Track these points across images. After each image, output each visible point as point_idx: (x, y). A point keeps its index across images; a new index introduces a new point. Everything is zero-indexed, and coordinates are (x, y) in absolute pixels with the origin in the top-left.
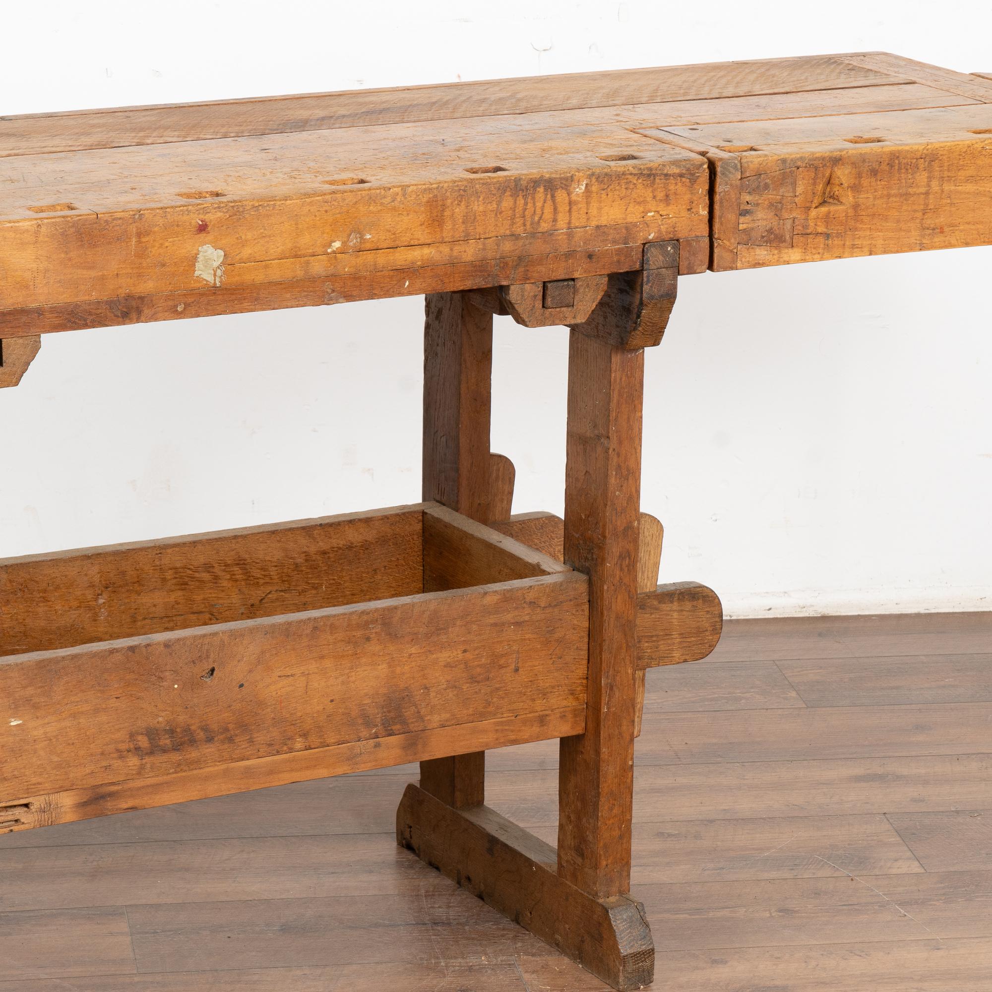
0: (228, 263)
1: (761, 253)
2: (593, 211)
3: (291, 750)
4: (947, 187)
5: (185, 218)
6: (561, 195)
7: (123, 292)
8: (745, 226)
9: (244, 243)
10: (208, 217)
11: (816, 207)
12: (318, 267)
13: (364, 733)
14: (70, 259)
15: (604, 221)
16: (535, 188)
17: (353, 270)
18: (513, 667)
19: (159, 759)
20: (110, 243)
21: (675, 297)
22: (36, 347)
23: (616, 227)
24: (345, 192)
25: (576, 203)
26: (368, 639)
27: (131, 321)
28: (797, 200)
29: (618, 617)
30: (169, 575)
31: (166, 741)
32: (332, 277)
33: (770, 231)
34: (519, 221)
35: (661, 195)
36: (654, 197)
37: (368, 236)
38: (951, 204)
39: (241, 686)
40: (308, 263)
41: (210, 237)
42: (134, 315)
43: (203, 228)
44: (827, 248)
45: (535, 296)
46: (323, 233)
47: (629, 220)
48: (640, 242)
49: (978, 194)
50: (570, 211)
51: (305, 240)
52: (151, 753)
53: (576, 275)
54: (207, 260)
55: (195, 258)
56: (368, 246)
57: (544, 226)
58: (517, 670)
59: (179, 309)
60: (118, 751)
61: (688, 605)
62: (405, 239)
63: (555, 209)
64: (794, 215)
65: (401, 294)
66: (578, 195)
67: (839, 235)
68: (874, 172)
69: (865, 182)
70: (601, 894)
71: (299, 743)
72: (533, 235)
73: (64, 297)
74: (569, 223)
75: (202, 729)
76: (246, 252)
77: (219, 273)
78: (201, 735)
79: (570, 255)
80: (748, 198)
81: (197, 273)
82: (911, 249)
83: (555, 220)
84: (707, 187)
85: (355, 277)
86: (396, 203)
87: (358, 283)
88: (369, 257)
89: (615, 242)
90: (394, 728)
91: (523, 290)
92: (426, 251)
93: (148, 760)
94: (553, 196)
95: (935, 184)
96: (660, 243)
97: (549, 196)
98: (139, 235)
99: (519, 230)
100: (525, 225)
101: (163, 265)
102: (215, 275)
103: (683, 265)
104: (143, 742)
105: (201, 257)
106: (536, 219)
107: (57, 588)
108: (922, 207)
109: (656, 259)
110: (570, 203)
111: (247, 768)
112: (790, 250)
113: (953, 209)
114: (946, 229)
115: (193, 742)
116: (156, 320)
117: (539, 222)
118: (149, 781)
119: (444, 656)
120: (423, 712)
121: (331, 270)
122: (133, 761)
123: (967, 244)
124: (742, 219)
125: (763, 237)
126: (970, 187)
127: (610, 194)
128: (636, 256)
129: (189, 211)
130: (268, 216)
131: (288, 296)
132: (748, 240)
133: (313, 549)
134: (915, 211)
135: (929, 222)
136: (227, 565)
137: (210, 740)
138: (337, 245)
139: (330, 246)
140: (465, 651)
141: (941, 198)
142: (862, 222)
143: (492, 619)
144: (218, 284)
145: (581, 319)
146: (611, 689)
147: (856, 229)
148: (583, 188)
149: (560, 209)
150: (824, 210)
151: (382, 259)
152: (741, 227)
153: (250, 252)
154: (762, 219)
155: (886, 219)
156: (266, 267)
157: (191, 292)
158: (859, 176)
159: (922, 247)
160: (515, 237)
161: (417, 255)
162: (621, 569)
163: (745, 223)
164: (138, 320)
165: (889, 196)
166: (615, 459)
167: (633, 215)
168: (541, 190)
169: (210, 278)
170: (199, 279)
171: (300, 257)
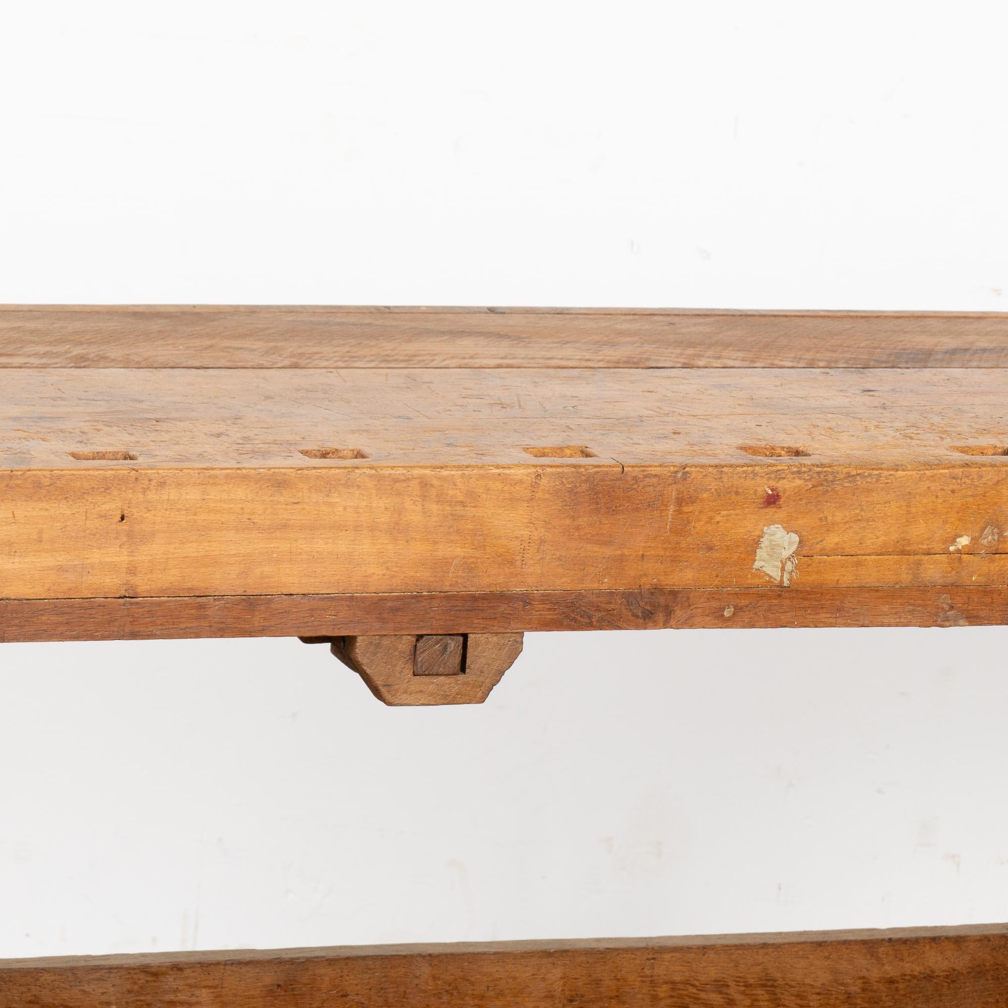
0: (804, 553)
5: (749, 483)
7: (648, 582)
9: (829, 527)
10: (781, 485)
12: (934, 571)
14: (577, 528)
17: (983, 580)
20: (637, 510)
22: (516, 650)
24: (984, 465)
27: (655, 626)
30: (663, 990)
32: (951, 588)
40: (919, 563)
41: (781, 514)
42: (661, 617)
43: (772, 500)
46: (945, 522)
51: (919, 530)
54: (773, 547)
55: (756, 543)
59: (727, 613)
76: (832, 540)
77: (789, 566)
81: (757, 564)
85: (985, 590)
87: (988, 600)
98: (680, 502)
101: (710, 549)
102: (783, 569)
105: (765, 542)
107: (500, 994)
116: (691, 626)
121: (952, 578)
129: (755, 474)
130: (869, 491)
131: (886, 608)
133: (875, 974)
136: (747, 986)
138: (964, 541)
139: (953, 541)
144: (786, 583)
153: (836, 540)
156: (859, 564)
157: (746, 591)
164: (666, 625)
169: (775, 574)
170: (759, 573)
171: (908, 554)
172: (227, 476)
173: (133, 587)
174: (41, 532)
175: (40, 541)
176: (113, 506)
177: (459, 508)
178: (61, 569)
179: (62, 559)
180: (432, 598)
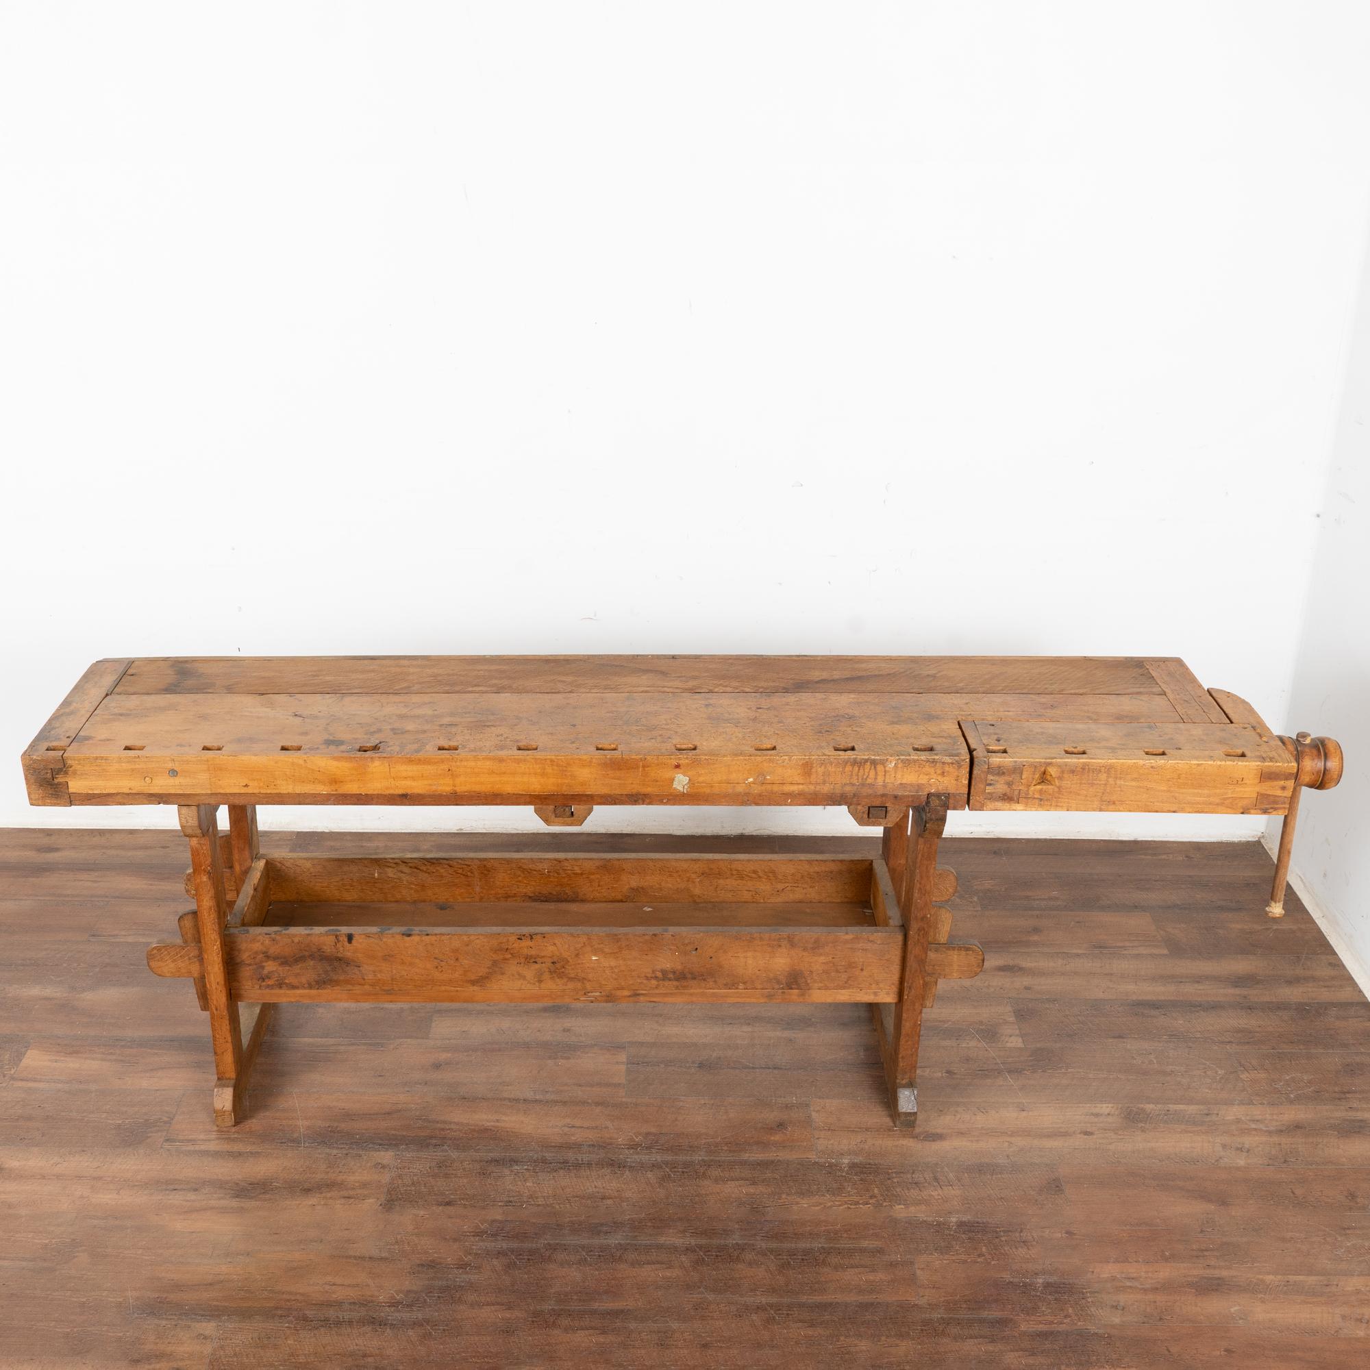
0: (691, 783)
1: (999, 804)
2: (899, 776)
3: (737, 988)
4: (1118, 782)
5: (668, 761)
6: (880, 768)
7: (634, 791)
8: (989, 791)
9: (700, 775)
10: (681, 762)
11: (1035, 785)
12: (740, 789)
13: (777, 986)
14: (608, 775)
15: (904, 781)
16: (865, 763)
17: (759, 792)
18: (860, 968)
19: (666, 983)
20: (628, 769)
21: (945, 821)
22: (591, 810)
23: (911, 785)
25: (889, 771)
26: (780, 946)
27: (639, 804)
28: (1022, 781)
29: (915, 957)
31: (671, 976)
32: (747, 794)
33: (1005, 795)
34: (855, 778)
35: (939, 772)
36: (936, 773)
37: (768, 777)
38: (1121, 791)
39: (711, 958)
40: (735, 786)
41: (681, 771)
42: (640, 801)
43: (678, 766)
44: (1040, 805)
45: (863, 812)
46: (743, 774)
47: (920, 782)
48: (926, 793)
49: (1140, 787)
50: (885, 775)
51: (733, 776)
52: (663, 980)
53: (887, 805)
54: (679, 781)
55: (673, 780)
56: (768, 782)
57: (869, 781)
58: (862, 970)
59: (664, 801)
60: (646, 976)
61: (963, 953)
62: (790, 780)
63: (876, 773)
64: (1020, 788)
65: (787, 805)
66: (890, 768)
67: (1047, 800)
68: (1073, 772)
69: (1065, 775)
70: (899, 1078)
71: (741, 986)
72: (863, 785)
73: (604, 790)
74: (884, 780)
75: (690, 973)
76: (701, 779)
77: (686, 787)
78: (689, 976)
79: (883, 795)
80: (992, 778)
81: (674, 786)
82: (1094, 810)
83: (876, 779)
84: (968, 770)
85: (760, 795)
86: (785, 764)
87: (762, 798)
88: (769, 787)
89: (910, 791)
90: (793, 986)
91: (856, 809)
92: (801, 787)
93: (661, 982)
94: (875, 767)
95: (1111, 781)
96: (938, 795)
97: (873, 767)
98: (644, 767)
99: (855, 781)
100: (858, 779)
101: (657, 781)
102: (684, 788)
103: (951, 805)
104: (659, 974)
105: (676, 779)
106: (865, 777)
108: (1102, 791)
109: (935, 802)
110: (885, 771)
111: (713, 993)
112: (1017, 805)
113: (1122, 793)
114: (1116, 803)
115: (685, 978)
116: (652, 804)
117: (866, 779)
118: (661, 992)
119: (822, 959)
120: (809, 981)
121: (747, 791)
122: (654, 982)
123: (1130, 811)
124: (987, 788)
125: (1000, 797)
126: (1134, 783)
127: (909, 769)
128: (924, 799)
129: (671, 759)
130: (713, 764)
131: (723, 800)
132: (992, 797)
133: (812, 870)
134: (1098, 792)
135: (1106, 798)
136: (766, 872)
137: (695, 979)
138: (751, 780)
139: (747, 780)
140: (833, 958)
141: (1115, 787)
142: (1063, 795)
143: (849, 946)
144: (685, 792)
145: (890, 825)
146: (910, 988)
147: (1059, 798)
148: (893, 765)
149: (879, 773)
150: (1039, 787)
151: (776, 788)
152: (987, 791)
153: (703, 779)
154: (1000, 787)
155: (1079, 795)
156: (712, 786)
157: (671, 795)
158: (1063, 772)
159: (1101, 810)
160: (853, 785)
161: (795, 788)
162: (919, 935)
163: (989, 789)
164: (643, 804)
165: (1081, 784)
166: (918, 885)
167: (923, 780)
168: (869, 764)
169: (681, 789)
170: (675, 789)
171: (730, 783)
172: (483, 758)
173: (455, 791)
174: (422, 774)
175: (422, 777)
176: (446, 767)
177: (564, 768)
178: (430, 785)
179: (430, 782)
180: (558, 795)
